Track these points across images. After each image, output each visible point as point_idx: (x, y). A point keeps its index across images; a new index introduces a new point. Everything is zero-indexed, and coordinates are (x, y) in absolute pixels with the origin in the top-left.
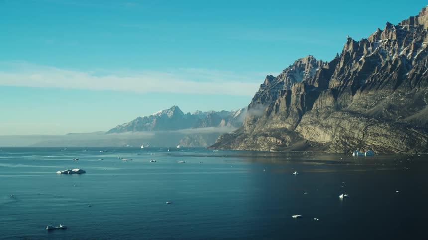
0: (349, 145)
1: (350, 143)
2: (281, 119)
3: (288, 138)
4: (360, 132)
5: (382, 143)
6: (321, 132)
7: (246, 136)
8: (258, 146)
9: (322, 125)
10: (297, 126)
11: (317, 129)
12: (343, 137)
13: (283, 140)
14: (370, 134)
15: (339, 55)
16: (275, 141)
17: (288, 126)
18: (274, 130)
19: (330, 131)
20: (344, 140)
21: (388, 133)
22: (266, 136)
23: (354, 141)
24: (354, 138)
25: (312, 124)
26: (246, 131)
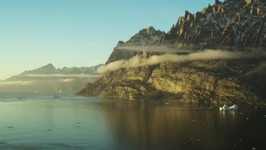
0: (202, 96)
1: (202, 93)
2: (135, 73)
3: (142, 88)
4: (212, 85)
5: (234, 94)
6: (172, 84)
7: (105, 86)
8: (116, 94)
9: (172, 79)
10: (148, 78)
11: (168, 81)
12: (195, 88)
13: (138, 89)
14: (221, 87)
15: (175, 26)
16: (131, 90)
17: (141, 79)
18: (129, 82)
19: (180, 83)
20: (196, 91)
21: (238, 86)
22: (123, 86)
23: (206, 93)
24: (205, 89)
25: (162, 77)
26: (105, 81)
